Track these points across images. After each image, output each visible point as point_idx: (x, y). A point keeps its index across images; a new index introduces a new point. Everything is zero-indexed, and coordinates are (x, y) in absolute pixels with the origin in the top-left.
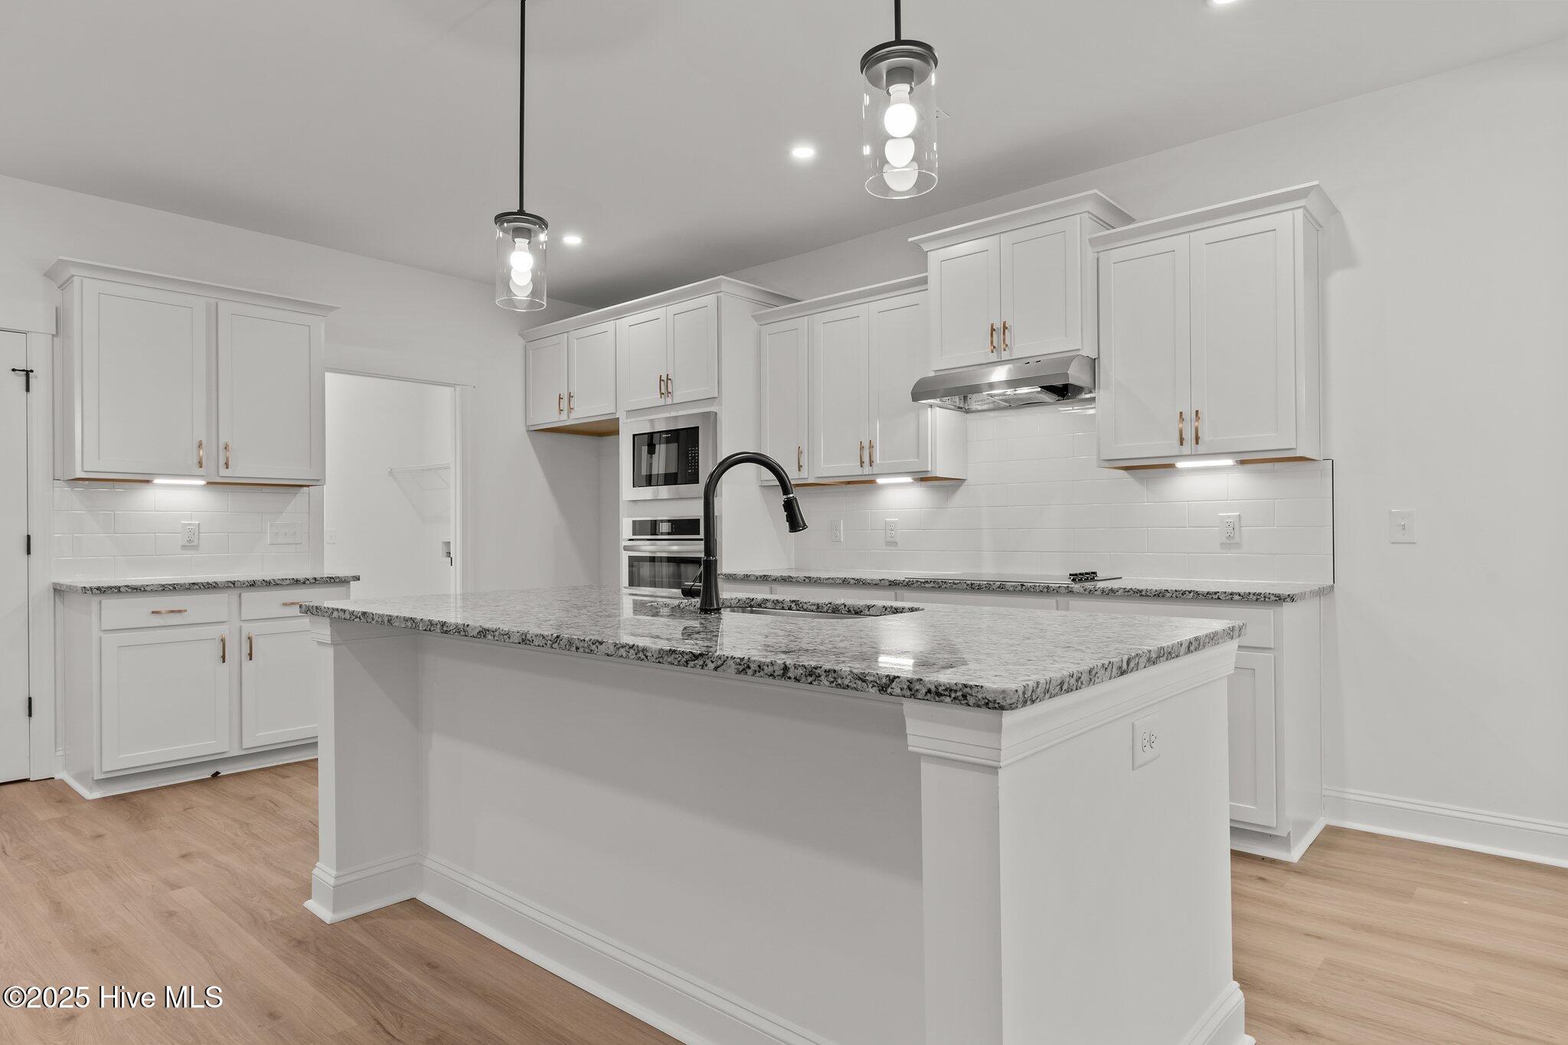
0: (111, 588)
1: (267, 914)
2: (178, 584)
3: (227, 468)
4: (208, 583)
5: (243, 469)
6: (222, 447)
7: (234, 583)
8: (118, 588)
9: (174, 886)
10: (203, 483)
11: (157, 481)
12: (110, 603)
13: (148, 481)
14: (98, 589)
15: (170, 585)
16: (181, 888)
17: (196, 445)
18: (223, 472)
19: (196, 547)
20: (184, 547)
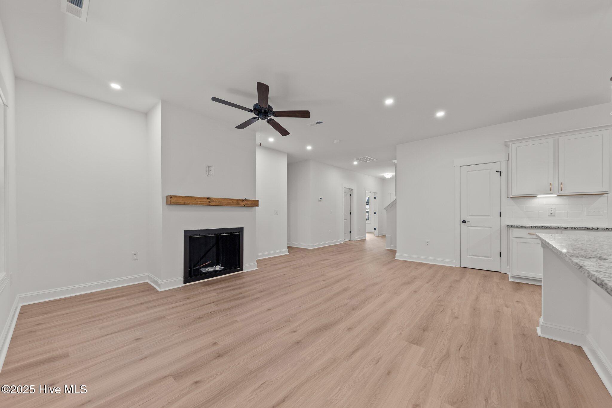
0: (515, 226)
1: (523, 324)
2: (537, 226)
3: (562, 190)
4: (548, 227)
5: (568, 190)
6: (560, 184)
7: (558, 227)
8: (517, 227)
9: (506, 306)
10: (556, 195)
11: (538, 196)
12: (515, 230)
13: (536, 196)
14: (511, 226)
15: (534, 226)
16: (508, 307)
17: (549, 184)
18: (562, 192)
19: (554, 216)
20: (549, 216)
